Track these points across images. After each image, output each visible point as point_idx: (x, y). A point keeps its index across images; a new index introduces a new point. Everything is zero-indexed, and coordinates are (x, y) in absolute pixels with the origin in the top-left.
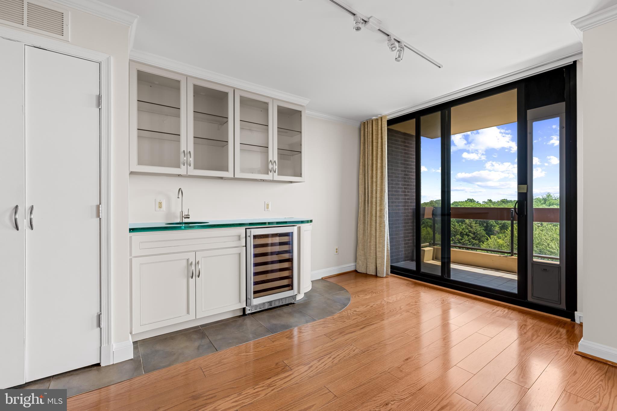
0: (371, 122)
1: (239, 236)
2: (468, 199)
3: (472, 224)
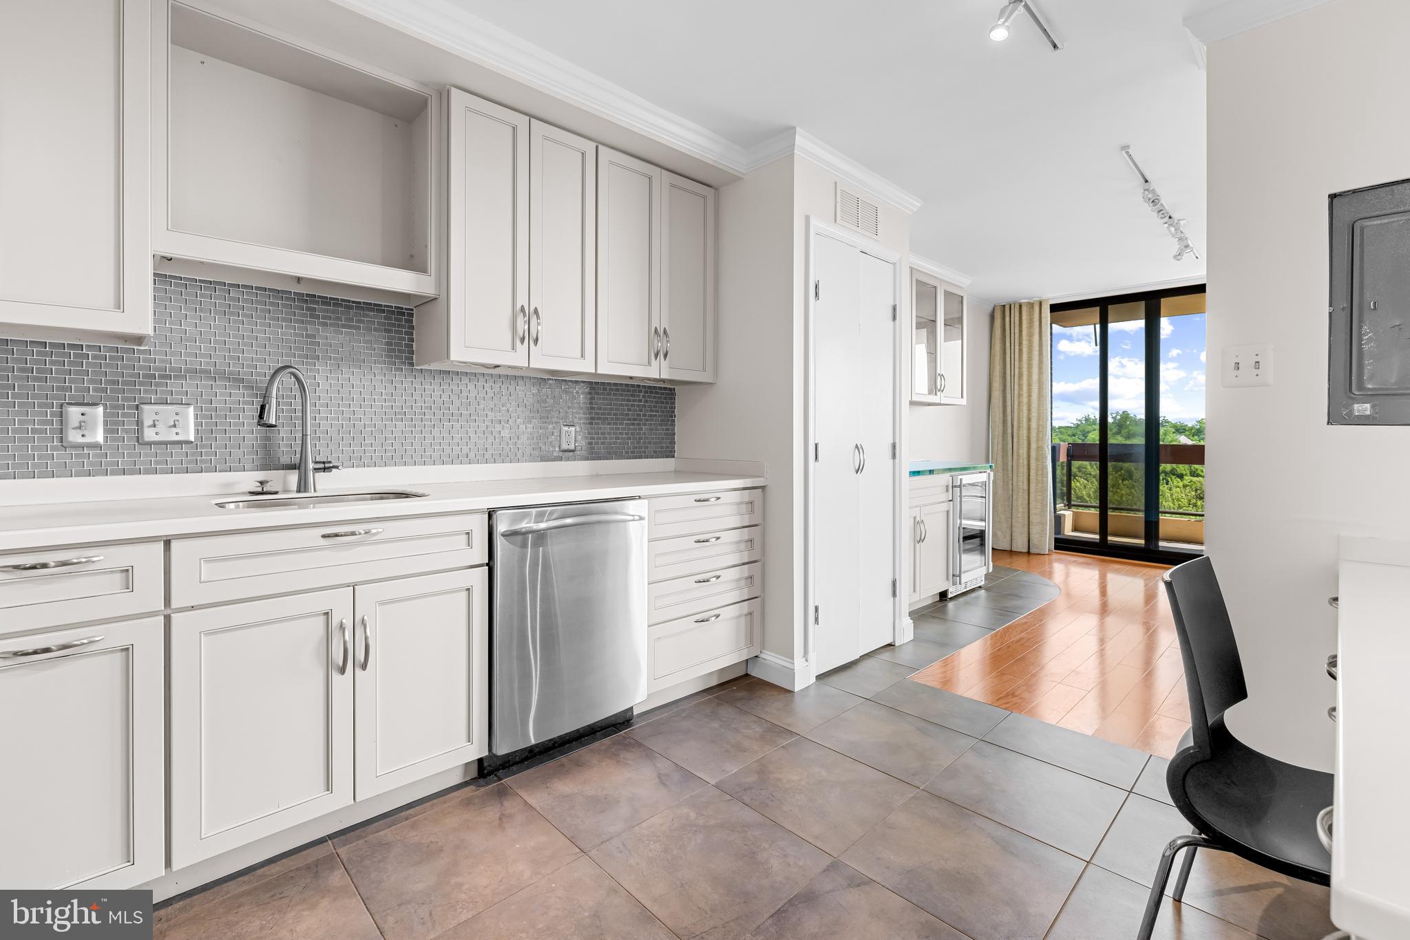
0: (1017, 306)
1: (947, 486)
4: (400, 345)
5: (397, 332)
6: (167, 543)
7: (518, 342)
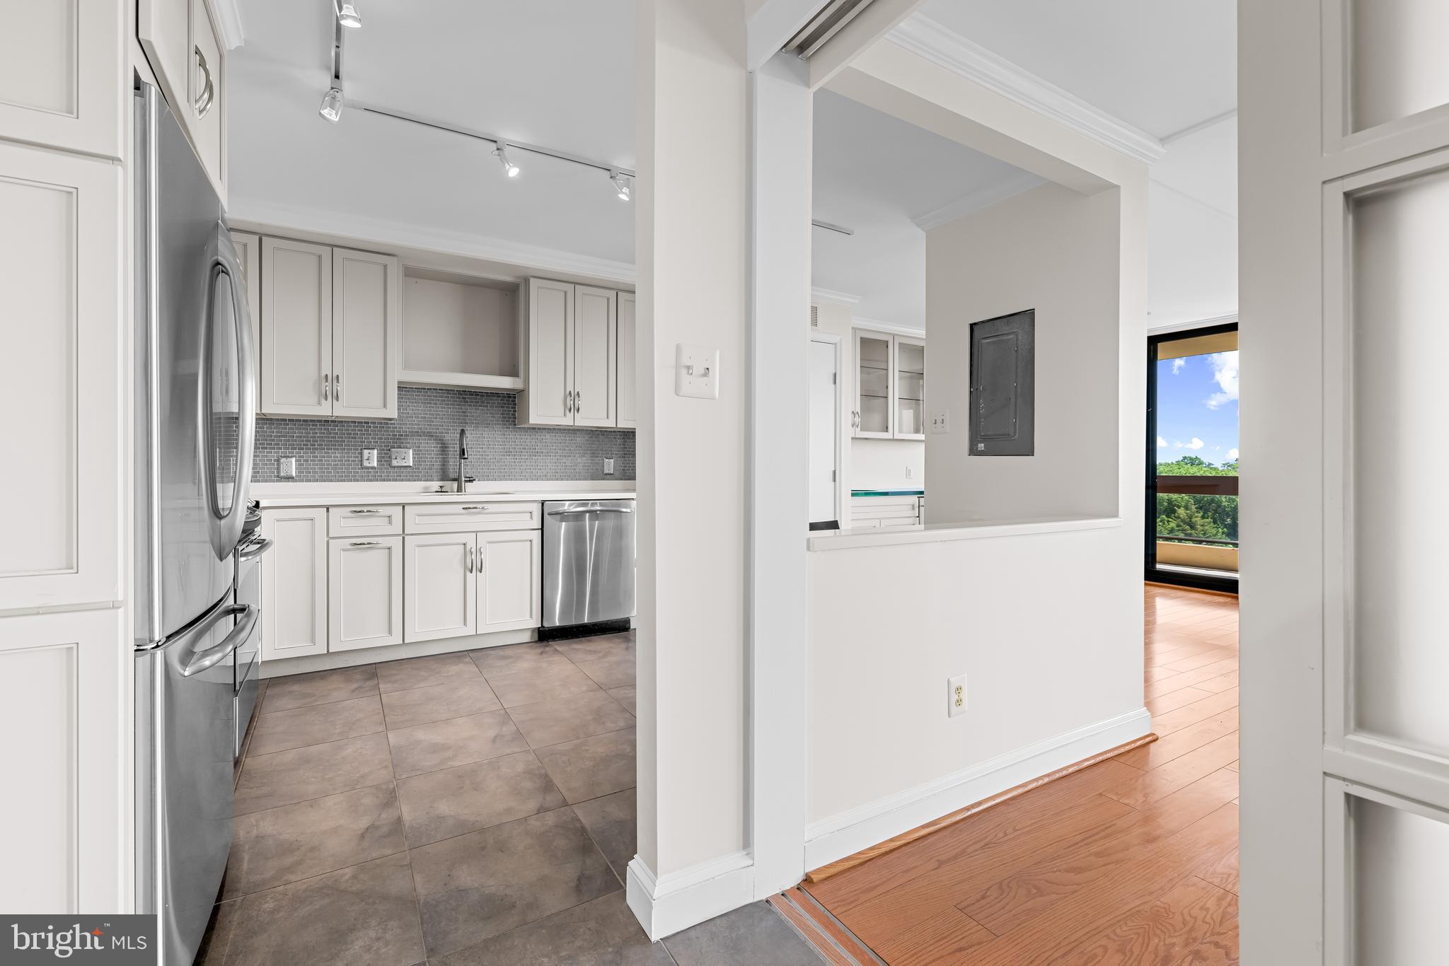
1: (913, 506)
2: (1185, 458)
3: (1193, 520)
4: (509, 414)
5: (507, 407)
6: (404, 507)
7: (567, 412)
